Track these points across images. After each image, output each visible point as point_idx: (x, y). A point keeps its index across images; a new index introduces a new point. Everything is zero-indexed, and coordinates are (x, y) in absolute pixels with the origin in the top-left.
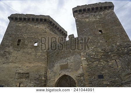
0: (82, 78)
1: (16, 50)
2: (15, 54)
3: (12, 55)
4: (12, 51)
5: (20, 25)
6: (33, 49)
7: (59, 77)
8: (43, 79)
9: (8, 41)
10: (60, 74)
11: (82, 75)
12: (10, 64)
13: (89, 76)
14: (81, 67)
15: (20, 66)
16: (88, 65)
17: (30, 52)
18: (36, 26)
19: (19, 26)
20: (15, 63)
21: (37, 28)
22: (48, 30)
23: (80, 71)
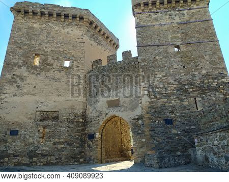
0: (140, 122)
1: (33, 73)
2: (31, 79)
3: (28, 82)
4: (25, 74)
5: (35, 25)
6: (63, 73)
7: (105, 119)
8: (81, 120)
9: (17, 57)
10: (107, 115)
11: (141, 118)
12: (26, 96)
13: (150, 119)
14: (140, 105)
15: (43, 100)
16: (150, 103)
17: (57, 77)
18: (66, 30)
19: (33, 27)
20: (34, 95)
21: (68, 33)
22: (86, 38)
23: (138, 112)
